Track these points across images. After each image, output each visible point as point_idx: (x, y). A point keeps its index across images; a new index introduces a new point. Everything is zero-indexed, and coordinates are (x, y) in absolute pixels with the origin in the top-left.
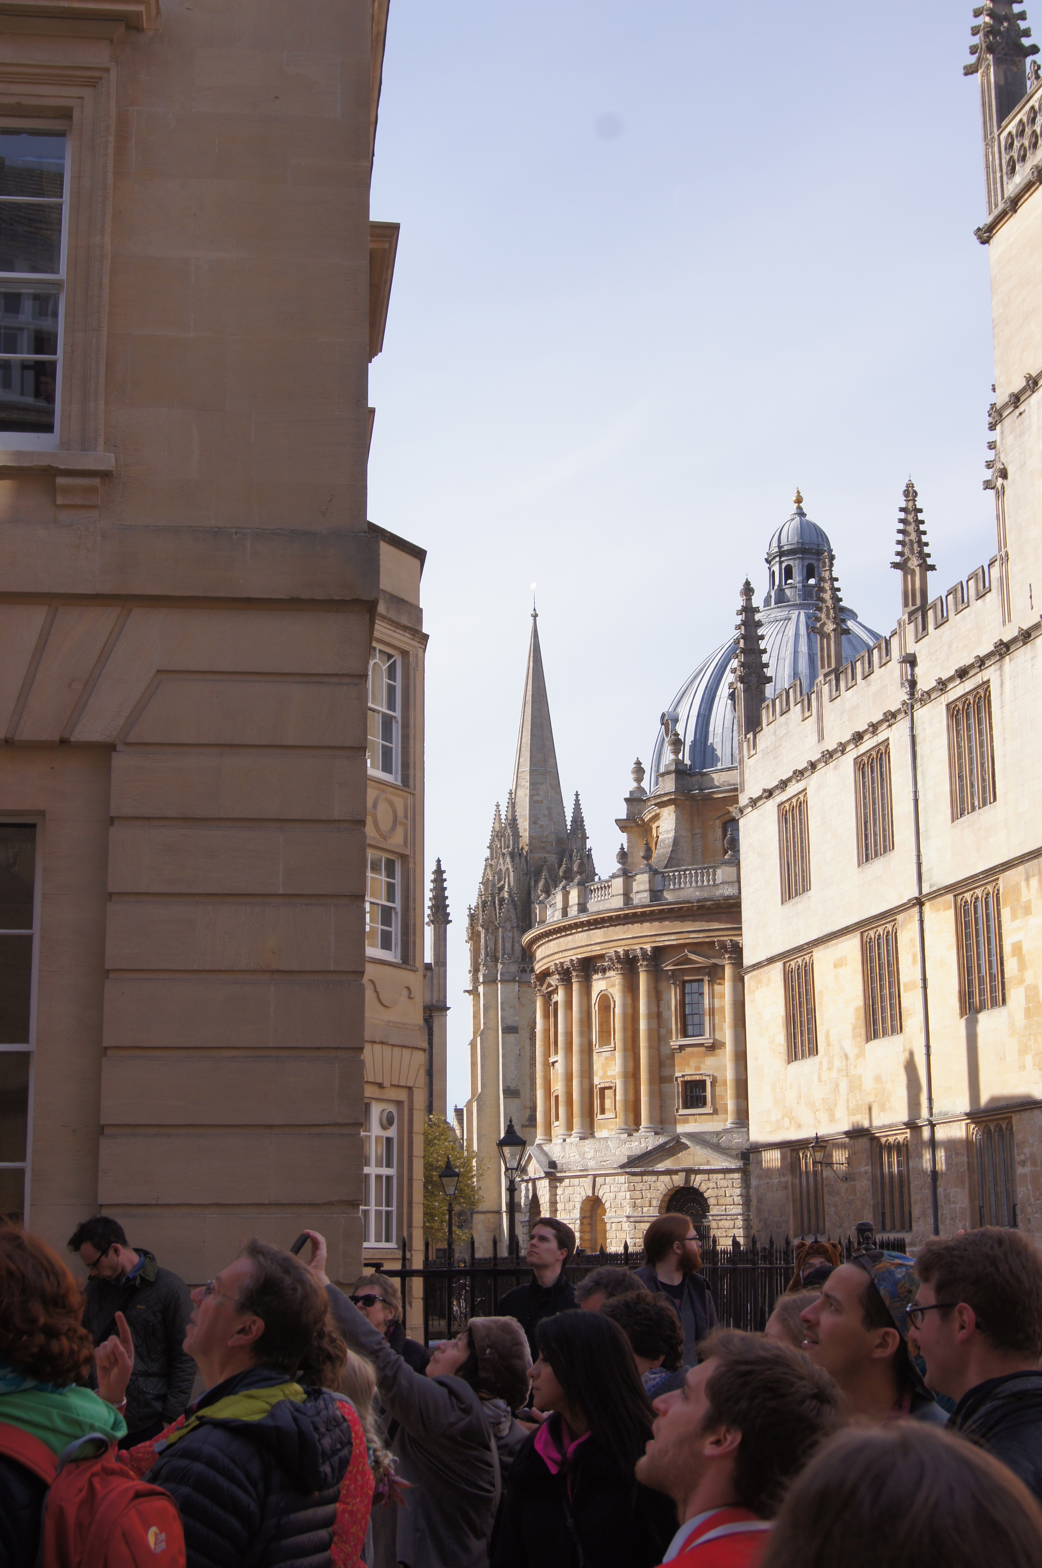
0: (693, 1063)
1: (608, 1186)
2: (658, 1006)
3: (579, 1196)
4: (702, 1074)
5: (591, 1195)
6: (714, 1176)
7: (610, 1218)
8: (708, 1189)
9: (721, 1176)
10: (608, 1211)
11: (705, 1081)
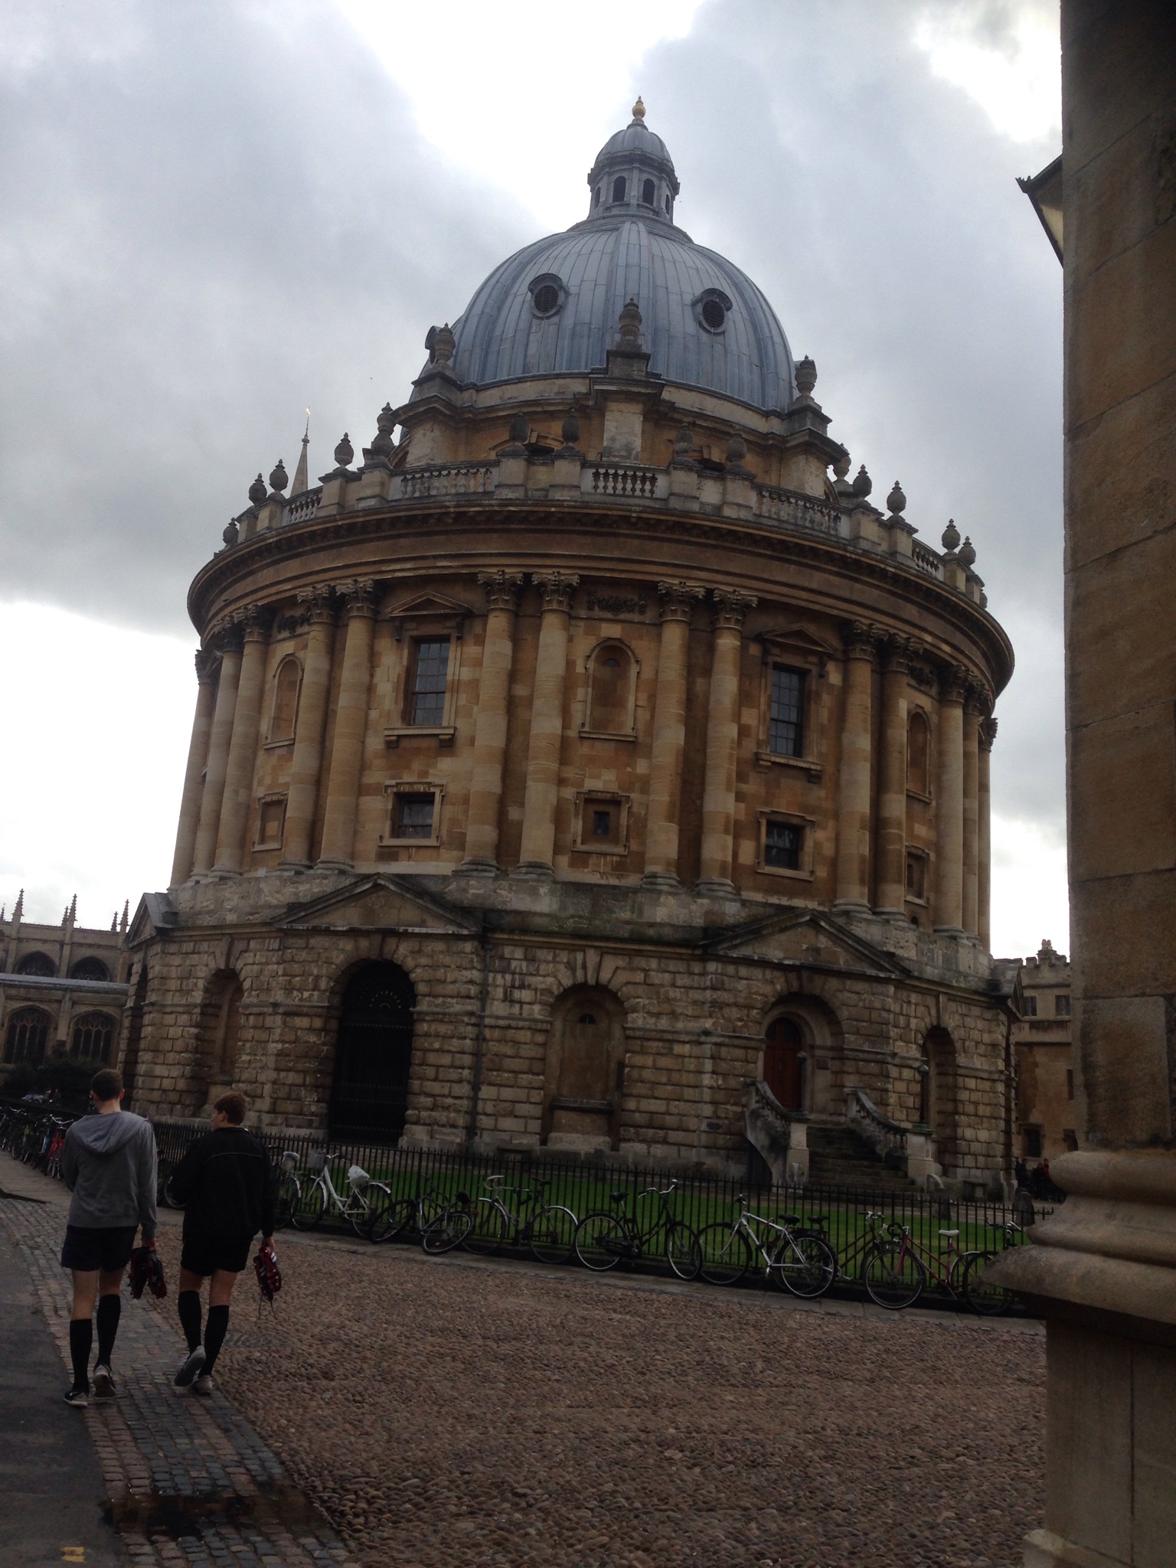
0: (416, 765)
1: (252, 954)
2: (372, 676)
3: (204, 968)
4: (429, 784)
5: (223, 967)
6: (430, 947)
7: (247, 1006)
8: (416, 966)
9: (440, 946)
10: (246, 994)
11: (434, 793)
